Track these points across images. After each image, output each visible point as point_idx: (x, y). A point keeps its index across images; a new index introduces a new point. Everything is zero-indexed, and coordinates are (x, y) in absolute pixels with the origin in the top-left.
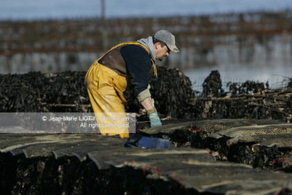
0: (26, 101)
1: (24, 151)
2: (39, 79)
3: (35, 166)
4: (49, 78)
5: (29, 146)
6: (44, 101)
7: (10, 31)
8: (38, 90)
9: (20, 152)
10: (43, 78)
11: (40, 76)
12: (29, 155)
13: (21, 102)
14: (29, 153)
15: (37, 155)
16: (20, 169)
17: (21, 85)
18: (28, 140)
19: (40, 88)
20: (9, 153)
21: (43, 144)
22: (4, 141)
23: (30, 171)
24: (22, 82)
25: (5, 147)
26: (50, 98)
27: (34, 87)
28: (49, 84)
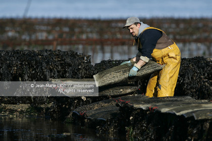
0: (192, 78)
1: (194, 115)
2: (202, 62)
3: (202, 125)
4: (210, 62)
5: (197, 111)
6: (206, 78)
7: (174, 26)
8: (202, 70)
9: (191, 115)
10: (205, 62)
11: (203, 60)
12: (198, 117)
13: (189, 78)
14: (198, 116)
15: (203, 117)
16: (190, 128)
17: (189, 66)
18: (196, 107)
19: (203, 68)
20: (182, 116)
21: (207, 110)
22: (179, 107)
23: (198, 129)
24: (189, 64)
25: (180, 111)
26: (210, 76)
27: (199, 68)
28: (209, 66)
